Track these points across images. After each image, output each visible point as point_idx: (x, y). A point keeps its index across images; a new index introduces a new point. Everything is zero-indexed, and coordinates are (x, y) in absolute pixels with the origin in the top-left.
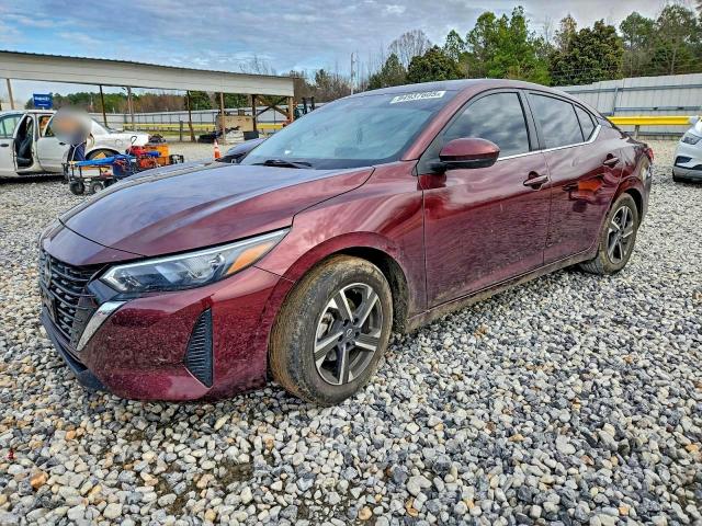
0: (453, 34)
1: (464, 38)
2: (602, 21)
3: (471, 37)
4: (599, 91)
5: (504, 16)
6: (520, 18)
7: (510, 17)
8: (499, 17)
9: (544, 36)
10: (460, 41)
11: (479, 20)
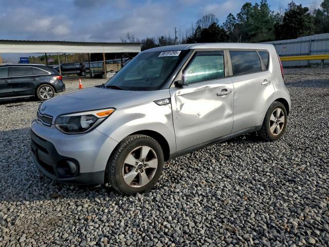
0: (230, 15)
1: (236, 17)
2: (301, 5)
3: (239, 16)
4: (301, 42)
5: (256, 4)
6: (265, 4)
7: (260, 4)
8: (253, 4)
9: (279, 13)
11: (243, 7)
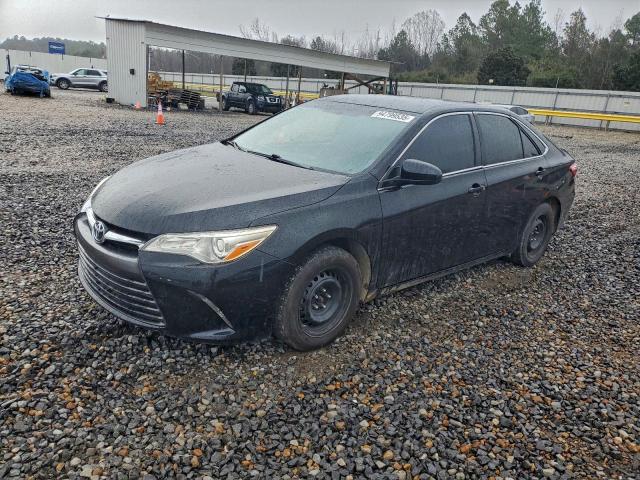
0: (465, 16)
1: (477, 23)
3: (484, 22)
5: (517, 3)
7: (523, 6)
8: (512, 4)
9: (553, 26)
10: (472, 24)
11: (493, 6)
